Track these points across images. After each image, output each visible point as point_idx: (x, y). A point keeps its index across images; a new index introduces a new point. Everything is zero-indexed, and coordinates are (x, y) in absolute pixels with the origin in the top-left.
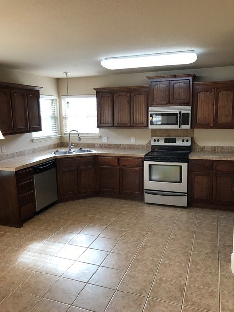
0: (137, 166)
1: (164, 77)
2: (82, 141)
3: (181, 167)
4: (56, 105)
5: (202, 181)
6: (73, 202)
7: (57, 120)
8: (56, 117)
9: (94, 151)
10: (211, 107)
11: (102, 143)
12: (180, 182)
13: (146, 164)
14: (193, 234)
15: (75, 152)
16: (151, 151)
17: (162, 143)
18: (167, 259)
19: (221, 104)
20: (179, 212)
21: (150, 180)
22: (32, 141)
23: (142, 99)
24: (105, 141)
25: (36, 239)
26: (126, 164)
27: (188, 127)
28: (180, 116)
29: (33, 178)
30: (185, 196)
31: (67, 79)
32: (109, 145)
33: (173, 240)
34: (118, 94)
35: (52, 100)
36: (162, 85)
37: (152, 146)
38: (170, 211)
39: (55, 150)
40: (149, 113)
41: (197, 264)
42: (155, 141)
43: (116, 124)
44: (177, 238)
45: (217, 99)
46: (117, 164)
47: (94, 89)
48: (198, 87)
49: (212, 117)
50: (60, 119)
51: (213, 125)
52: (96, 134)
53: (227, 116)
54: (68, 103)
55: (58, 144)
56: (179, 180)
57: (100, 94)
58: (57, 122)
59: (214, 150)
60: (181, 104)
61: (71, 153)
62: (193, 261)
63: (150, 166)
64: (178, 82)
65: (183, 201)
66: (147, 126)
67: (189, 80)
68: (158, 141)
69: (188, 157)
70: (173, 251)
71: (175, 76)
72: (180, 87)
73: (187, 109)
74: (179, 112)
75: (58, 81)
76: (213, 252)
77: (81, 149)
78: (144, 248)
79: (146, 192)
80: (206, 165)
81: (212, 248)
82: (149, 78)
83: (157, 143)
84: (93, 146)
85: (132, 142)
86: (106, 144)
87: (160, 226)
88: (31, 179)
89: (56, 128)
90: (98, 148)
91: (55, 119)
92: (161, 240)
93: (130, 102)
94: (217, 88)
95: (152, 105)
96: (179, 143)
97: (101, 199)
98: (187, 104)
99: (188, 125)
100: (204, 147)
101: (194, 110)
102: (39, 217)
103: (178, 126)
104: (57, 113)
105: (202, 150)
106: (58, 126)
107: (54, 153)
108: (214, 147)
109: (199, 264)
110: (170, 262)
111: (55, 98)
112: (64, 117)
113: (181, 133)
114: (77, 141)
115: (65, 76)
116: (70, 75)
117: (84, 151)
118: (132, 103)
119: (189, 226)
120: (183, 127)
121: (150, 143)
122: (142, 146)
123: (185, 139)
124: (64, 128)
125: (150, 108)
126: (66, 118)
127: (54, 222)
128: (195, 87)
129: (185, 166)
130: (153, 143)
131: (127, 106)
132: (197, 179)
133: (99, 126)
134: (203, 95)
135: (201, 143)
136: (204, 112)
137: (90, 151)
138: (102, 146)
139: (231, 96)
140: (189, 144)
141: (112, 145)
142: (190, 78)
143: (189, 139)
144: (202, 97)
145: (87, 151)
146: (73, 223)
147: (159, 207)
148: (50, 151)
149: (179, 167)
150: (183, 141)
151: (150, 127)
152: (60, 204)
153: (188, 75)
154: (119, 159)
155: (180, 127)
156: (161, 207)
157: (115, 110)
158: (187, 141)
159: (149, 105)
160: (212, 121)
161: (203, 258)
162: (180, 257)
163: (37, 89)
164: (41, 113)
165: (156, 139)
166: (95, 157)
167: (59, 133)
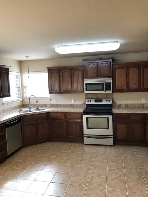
0: (78, 119)
1: (93, 60)
2: (38, 103)
3: (108, 118)
4: (19, 79)
5: (122, 127)
6: (34, 146)
7: (20, 89)
8: (19, 87)
9: (47, 110)
10: (125, 78)
11: (52, 104)
12: (108, 128)
13: (85, 117)
14: (122, 165)
15: (34, 111)
16: (86, 108)
17: (93, 102)
18: (111, 187)
19: (131, 76)
20: (108, 149)
21: (88, 128)
22: (3, 104)
23: (79, 74)
24: (54, 102)
25: (9, 179)
26: (71, 117)
27: (111, 92)
28: (105, 85)
29: (5, 131)
30: (111, 137)
31: (28, 61)
32: (57, 105)
33: (110, 170)
34: (63, 71)
35: (16, 75)
36: (92, 65)
37: (86, 104)
38: (102, 149)
39: (19, 110)
40: (85, 83)
41: (132, 188)
42: (88, 101)
43: (62, 91)
44: (113, 169)
45: (129, 73)
46: (64, 118)
47: (47, 68)
48: (116, 66)
49: (126, 85)
50: (22, 88)
51: (126, 90)
52: (47, 98)
53: (135, 84)
54: (29, 77)
55: (20, 105)
56: (107, 127)
57: (51, 71)
58: (20, 90)
59: (127, 106)
60: (105, 77)
61: (31, 111)
62: (128, 187)
63: (87, 118)
64: (103, 63)
65: (110, 141)
66: (83, 91)
67: (110, 61)
68: (91, 101)
69: (112, 111)
70: (112, 179)
71: (101, 59)
72: (104, 66)
73: (109, 80)
74: (104, 82)
75: (20, 63)
76: (139, 178)
77: (37, 108)
78: (92, 179)
79: (85, 137)
80: (124, 116)
81: (139, 175)
82: (84, 60)
83: (89, 103)
84: (46, 106)
85: (73, 102)
86: (55, 104)
87: (99, 161)
88: (4, 132)
89: (19, 94)
90: (49, 107)
91: (19, 88)
92: (102, 171)
93: (72, 76)
94: (128, 67)
95: (87, 78)
96: (104, 102)
97: (53, 143)
98: (109, 77)
99: (111, 90)
100: (120, 104)
101: (114, 81)
102: (10, 160)
103: (104, 91)
104: (20, 84)
105: (119, 106)
106: (20, 93)
107: (19, 112)
108: (127, 104)
109: (133, 188)
110: (113, 189)
111: (19, 74)
112: (24, 87)
113: (105, 96)
114: (35, 103)
115: (26, 59)
116: (30, 58)
117: (40, 110)
118: (73, 76)
119: (118, 159)
120: (107, 92)
121: (85, 102)
122: (80, 105)
123: (108, 99)
124: (25, 94)
125: (85, 80)
126: (26, 87)
127: (21, 163)
128: (114, 66)
129: (110, 117)
130: (87, 103)
131: (70, 78)
132: (119, 126)
133: (50, 93)
134: (119, 71)
135: (118, 102)
136: (120, 81)
137: (44, 110)
138: (52, 106)
139: (137, 71)
140: (111, 103)
141: (59, 105)
142: (111, 60)
143: (111, 100)
144: (119, 72)
145: (42, 110)
146: (36, 163)
147: (95, 146)
148: (16, 110)
149: (107, 119)
150: (107, 101)
151: (86, 92)
152: (24, 149)
153: (110, 58)
154: (66, 114)
155: (105, 92)
156: (96, 146)
157: (61, 81)
158: (110, 101)
159: (84, 78)
160: (126, 87)
161: (135, 183)
162: (119, 184)
163: (7, 68)
164: (10, 84)
165: (89, 100)
166: (48, 114)
167: (21, 98)
